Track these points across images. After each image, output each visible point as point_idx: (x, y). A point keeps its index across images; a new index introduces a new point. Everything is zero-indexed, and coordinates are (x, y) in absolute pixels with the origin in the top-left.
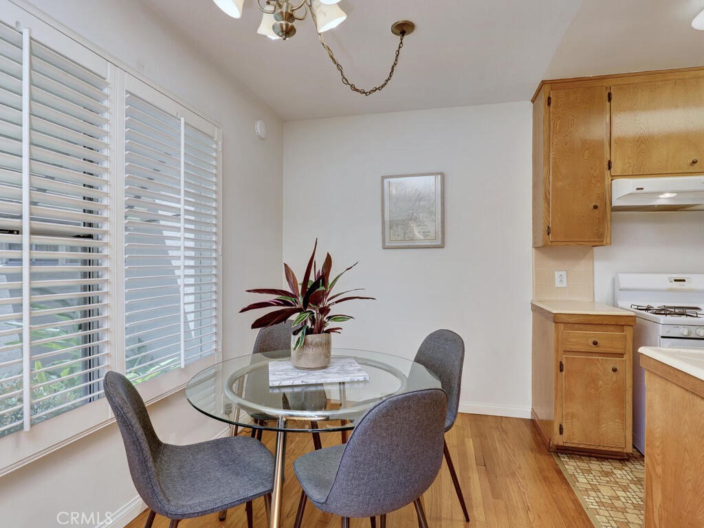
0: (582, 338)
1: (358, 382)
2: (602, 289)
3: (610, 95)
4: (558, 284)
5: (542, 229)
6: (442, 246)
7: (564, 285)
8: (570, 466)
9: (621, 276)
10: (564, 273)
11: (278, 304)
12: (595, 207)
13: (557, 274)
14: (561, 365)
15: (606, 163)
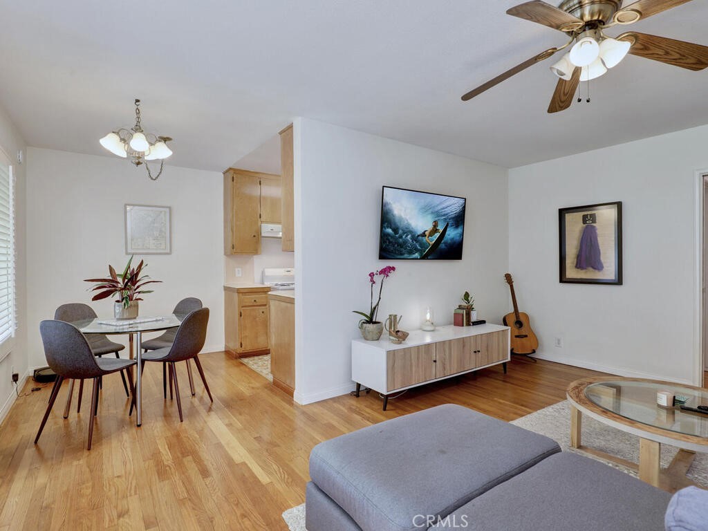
0: (249, 299)
1: (160, 320)
2: (257, 277)
3: (260, 182)
4: (237, 275)
5: (230, 246)
6: (169, 254)
7: (240, 275)
8: (245, 360)
9: (266, 270)
10: (240, 269)
11: (110, 287)
12: (254, 236)
13: (237, 270)
14: (241, 313)
15: (258, 216)
